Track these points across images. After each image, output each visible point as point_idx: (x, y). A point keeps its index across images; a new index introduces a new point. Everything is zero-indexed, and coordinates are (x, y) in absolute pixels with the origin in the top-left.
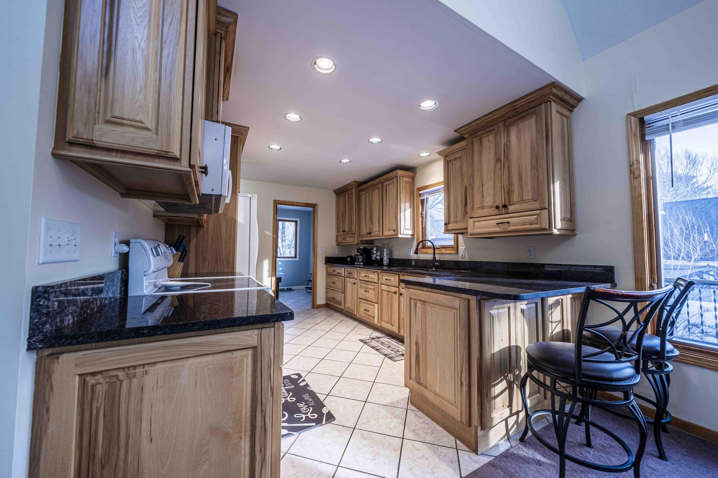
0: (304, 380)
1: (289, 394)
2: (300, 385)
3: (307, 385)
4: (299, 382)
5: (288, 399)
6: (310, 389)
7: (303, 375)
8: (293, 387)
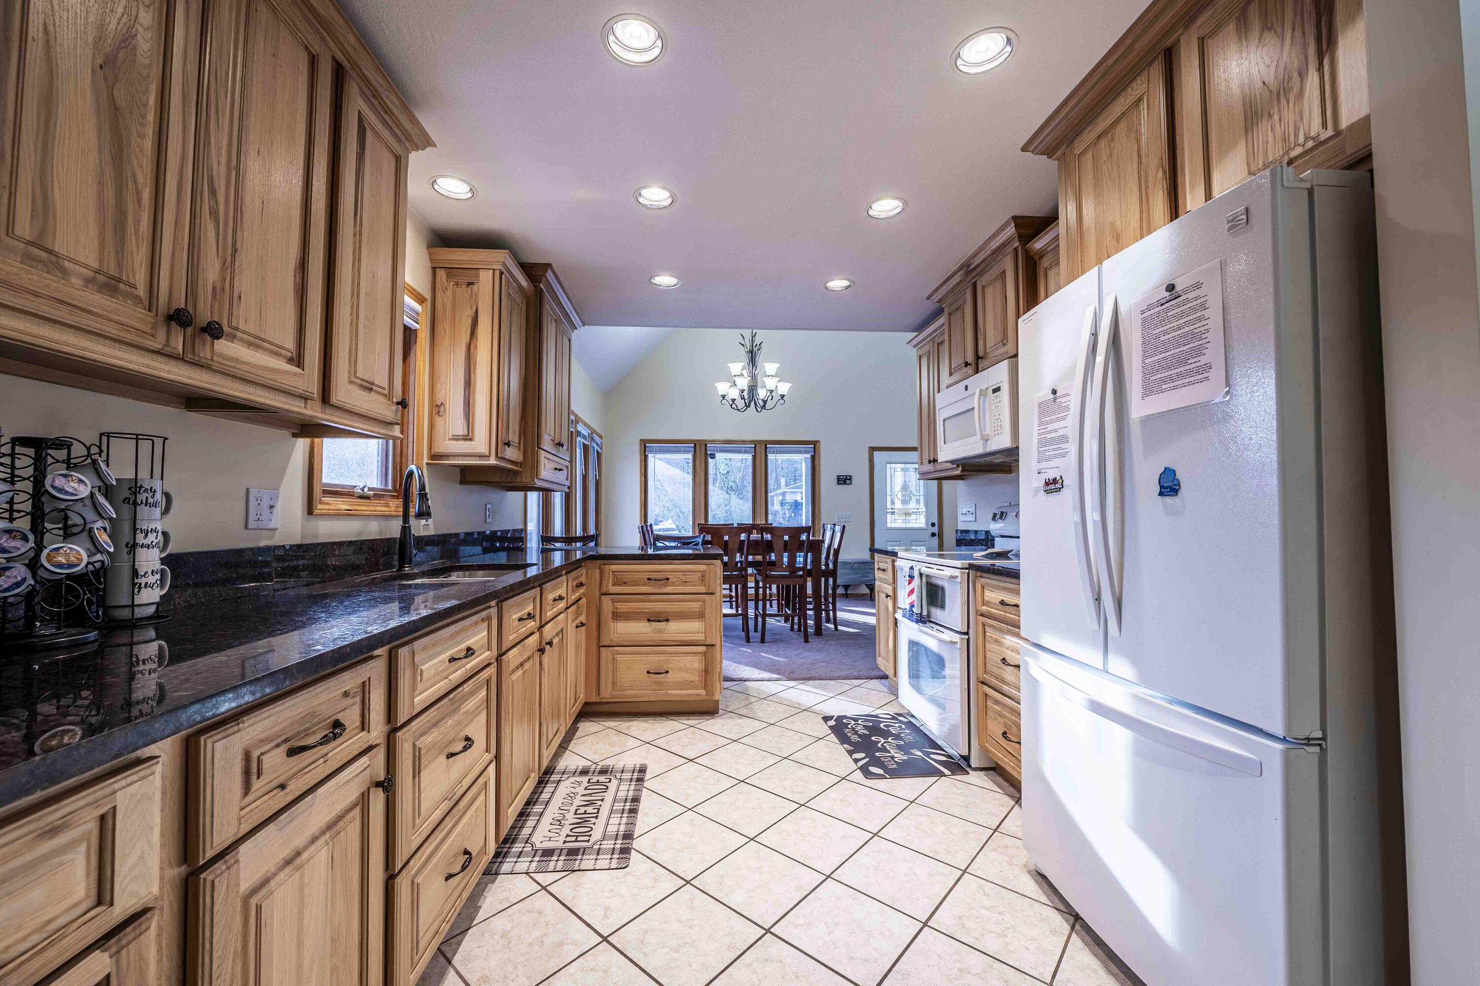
0: (856, 761)
1: (882, 745)
2: (863, 755)
3: (850, 753)
4: (868, 759)
5: (883, 741)
6: (846, 746)
7: (858, 776)
8: (877, 754)
